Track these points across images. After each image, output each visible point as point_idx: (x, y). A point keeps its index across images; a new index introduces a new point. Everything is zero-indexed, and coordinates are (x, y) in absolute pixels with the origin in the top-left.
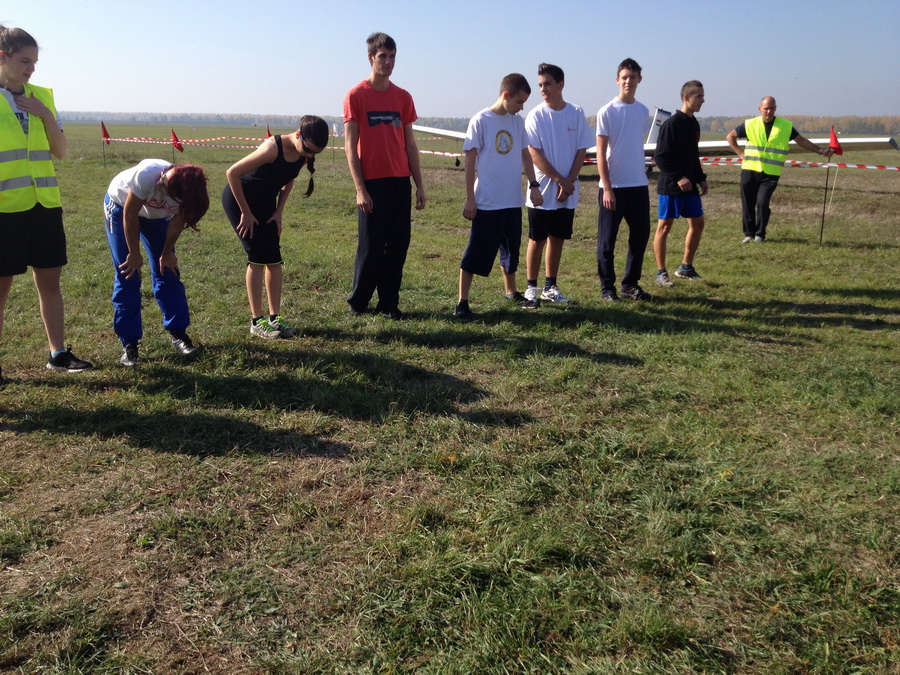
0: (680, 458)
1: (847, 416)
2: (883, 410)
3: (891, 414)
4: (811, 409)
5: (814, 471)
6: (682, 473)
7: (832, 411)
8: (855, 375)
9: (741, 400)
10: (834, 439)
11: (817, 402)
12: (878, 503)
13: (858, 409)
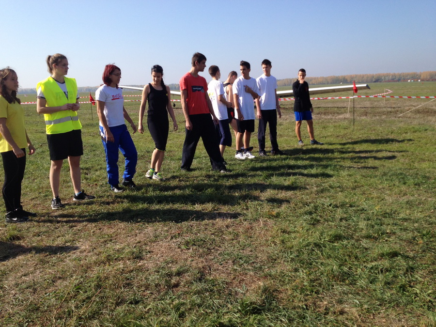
0: (354, 206)
1: (403, 188)
2: (416, 185)
3: (419, 185)
4: (389, 187)
5: (404, 206)
6: (358, 210)
7: (397, 187)
8: (399, 174)
9: (362, 186)
10: (404, 195)
11: (390, 184)
12: (432, 212)
13: (407, 185)
